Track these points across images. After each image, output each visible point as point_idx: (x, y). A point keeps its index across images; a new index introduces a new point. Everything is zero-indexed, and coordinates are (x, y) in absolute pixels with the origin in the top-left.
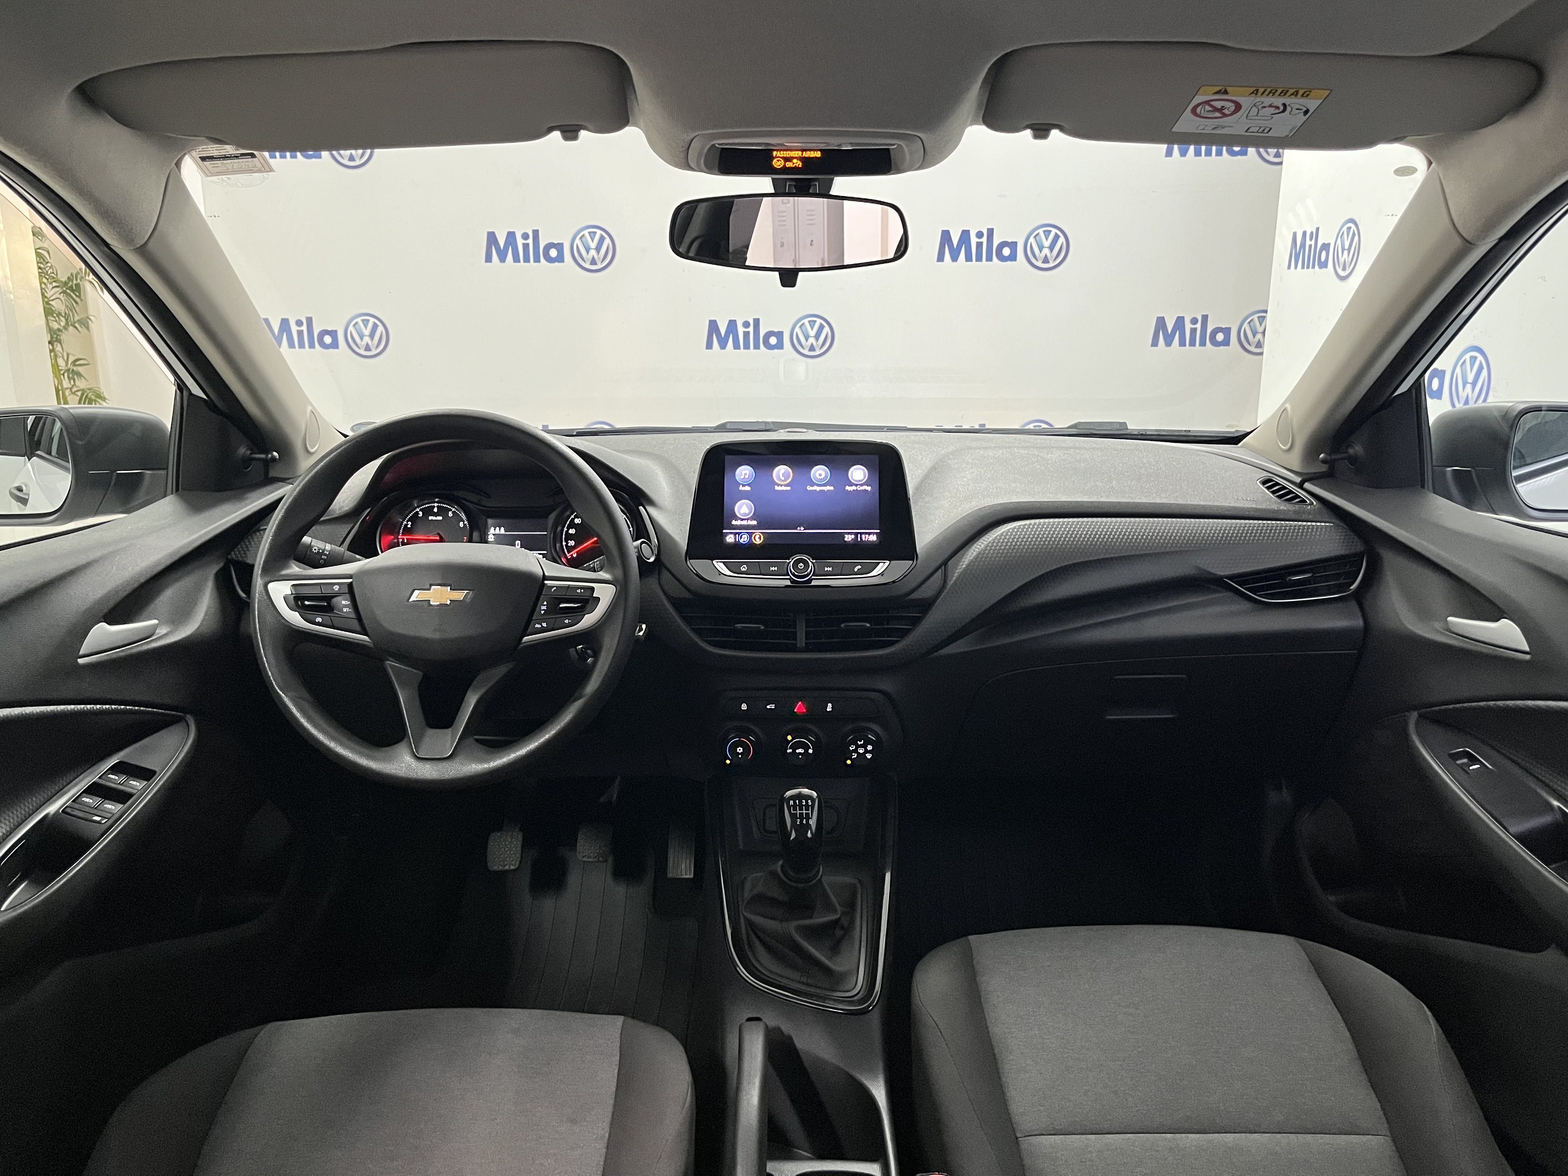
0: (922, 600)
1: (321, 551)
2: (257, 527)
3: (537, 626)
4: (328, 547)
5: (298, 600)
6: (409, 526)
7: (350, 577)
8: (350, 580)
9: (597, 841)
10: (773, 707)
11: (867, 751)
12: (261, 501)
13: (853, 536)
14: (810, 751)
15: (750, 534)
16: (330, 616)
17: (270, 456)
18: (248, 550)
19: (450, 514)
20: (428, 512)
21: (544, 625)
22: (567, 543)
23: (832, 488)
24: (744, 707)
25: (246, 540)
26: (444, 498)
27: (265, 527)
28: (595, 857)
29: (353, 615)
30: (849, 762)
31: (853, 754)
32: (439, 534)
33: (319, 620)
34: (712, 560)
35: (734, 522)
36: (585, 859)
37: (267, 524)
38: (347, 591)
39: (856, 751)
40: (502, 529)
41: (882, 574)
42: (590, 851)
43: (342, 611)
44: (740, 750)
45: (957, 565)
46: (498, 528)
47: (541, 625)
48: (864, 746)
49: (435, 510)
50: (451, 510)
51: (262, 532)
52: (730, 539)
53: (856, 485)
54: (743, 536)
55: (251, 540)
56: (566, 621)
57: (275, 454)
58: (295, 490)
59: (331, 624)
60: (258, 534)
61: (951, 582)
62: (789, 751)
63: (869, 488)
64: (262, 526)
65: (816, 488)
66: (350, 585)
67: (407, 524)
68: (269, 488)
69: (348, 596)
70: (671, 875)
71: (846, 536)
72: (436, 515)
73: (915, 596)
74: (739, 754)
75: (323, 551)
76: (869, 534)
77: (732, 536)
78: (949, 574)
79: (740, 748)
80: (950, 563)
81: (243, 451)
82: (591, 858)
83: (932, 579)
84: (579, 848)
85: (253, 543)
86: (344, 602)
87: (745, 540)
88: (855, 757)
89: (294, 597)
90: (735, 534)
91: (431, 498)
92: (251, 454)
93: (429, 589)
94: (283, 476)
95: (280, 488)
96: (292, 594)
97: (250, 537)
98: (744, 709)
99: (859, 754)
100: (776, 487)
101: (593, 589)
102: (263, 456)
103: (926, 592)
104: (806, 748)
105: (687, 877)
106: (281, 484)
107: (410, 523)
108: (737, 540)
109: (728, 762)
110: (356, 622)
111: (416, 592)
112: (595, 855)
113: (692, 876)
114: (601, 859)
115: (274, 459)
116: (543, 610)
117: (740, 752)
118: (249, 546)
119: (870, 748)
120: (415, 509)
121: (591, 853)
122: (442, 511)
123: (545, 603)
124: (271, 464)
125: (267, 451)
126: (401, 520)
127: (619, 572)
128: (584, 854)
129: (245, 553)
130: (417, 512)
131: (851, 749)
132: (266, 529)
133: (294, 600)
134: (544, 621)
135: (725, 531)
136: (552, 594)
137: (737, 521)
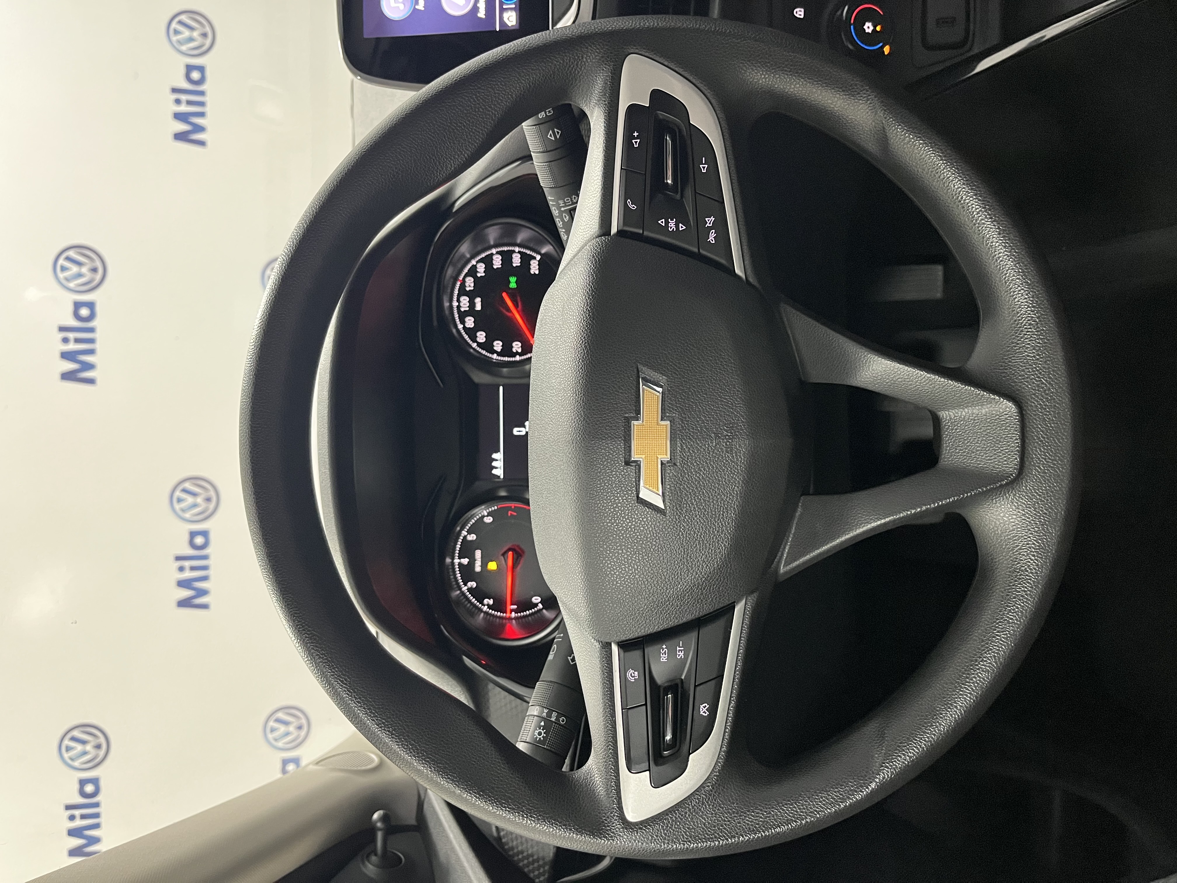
1: (542, 724)
2: (494, 843)
3: (712, 237)
4: (534, 711)
5: (661, 756)
6: (491, 602)
7: (606, 646)
8: (615, 648)
12: (451, 836)
16: (695, 686)
17: (379, 825)
18: (532, 855)
19: (472, 537)
20: (468, 573)
21: (710, 221)
22: (517, 353)
25: (516, 858)
26: (446, 550)
27: (494, 829)
29: (693, 636)
32: (503, 555)
33: (704, 710)
35: (482, 14)
37: (488, 825)
38: (636, 655)
40: (494, 456)
43: (683, 662)
44: (868, 27)
46: (494, 464)
47: (710, 228)
49: (465, 561)
50: (465, 537)
51: (502, 834)
52: (511, 19)
55: (515, 851)
56: (704, 168)
57: (376, 816)
58: (437, 784)
59: (713, 682)
60: (504, 840)
64: (491, 831)
66: (625, 646)
67: (488, 605)
68: (431, 824)
69: (649, 650)
72: (472, 563)
74: (874, 30)
75: (543, 719)
77: (506, 15)
79: (865, 27)
81: (370, 866)
85: (520, 848)
86: (664, 658)
89: (657, 764)
90: (502, 10)
91: (445, 572)
92: (376, 855)
93: (638, 464)
94: (415, 804)
95: (433, 807)
96: (649, 770)
97: (511, 853)
101: (633, 109)
102: (380, 835)
106: (426, 806)
107: (486, 601)
108: (514, 6)
109: (887, 50)
110: (707, 631)
111: (644, 494)
115: (385, 818)
116: (677, 226)
117: (872, 28)
118: (525, 854)
120: (463, 593)
122: (467, 550)
123: (662, 222)
124: (393, 823)
125: (372, 830)
126: (482, 615)
129: (538, 860)
130: (469, 590)
132: (497, 828)
133: (661, 765)
134: (700, 222)
135: (498, 29)
136: (641, 208)
137: (478, 8)
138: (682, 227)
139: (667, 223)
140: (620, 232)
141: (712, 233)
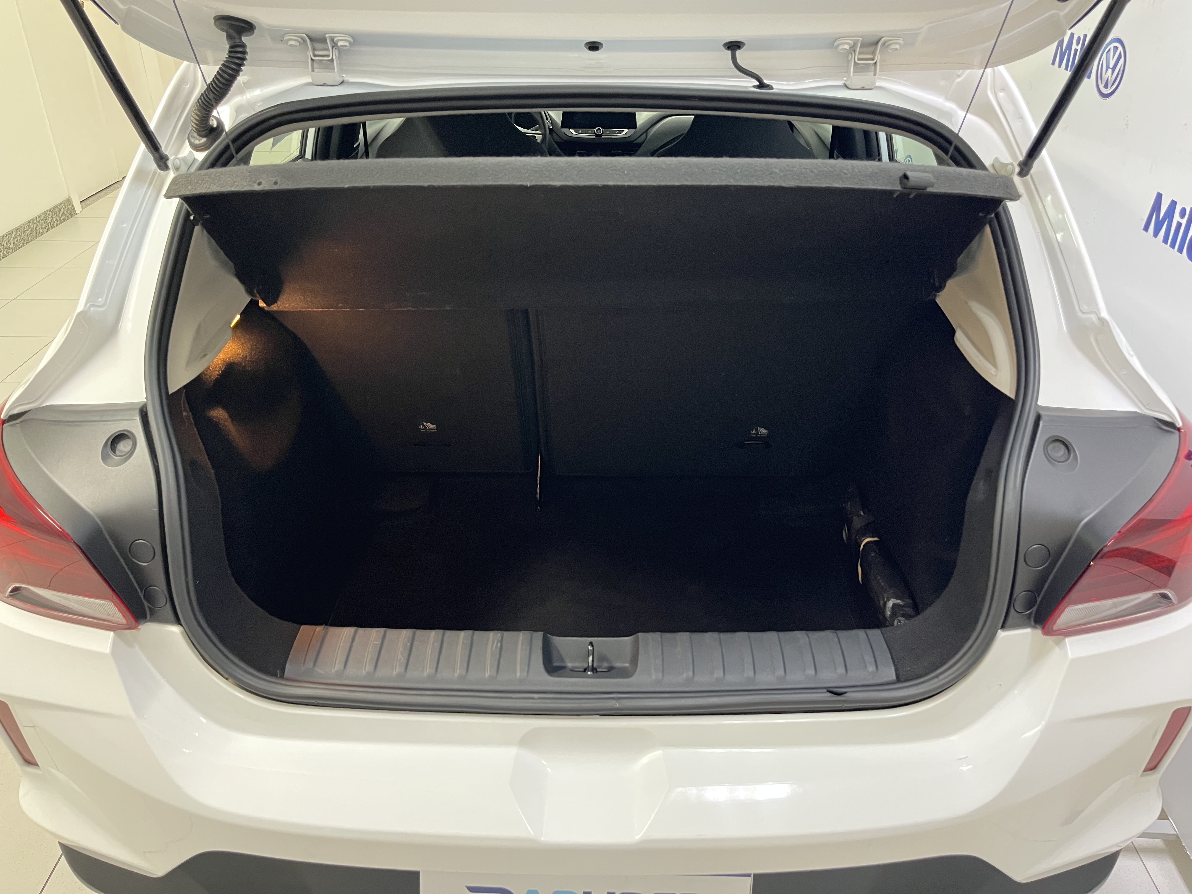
0: (639, 143)
34: (570, 129)
41: (626, 134)
45: (650, 131)
61: (648, 138)
73: (635, 142)
78: (648, 134)
80: (648, 131)
83: (642, 136)
101: (535, 136)
103: (640, 140)
127: (544, 132)
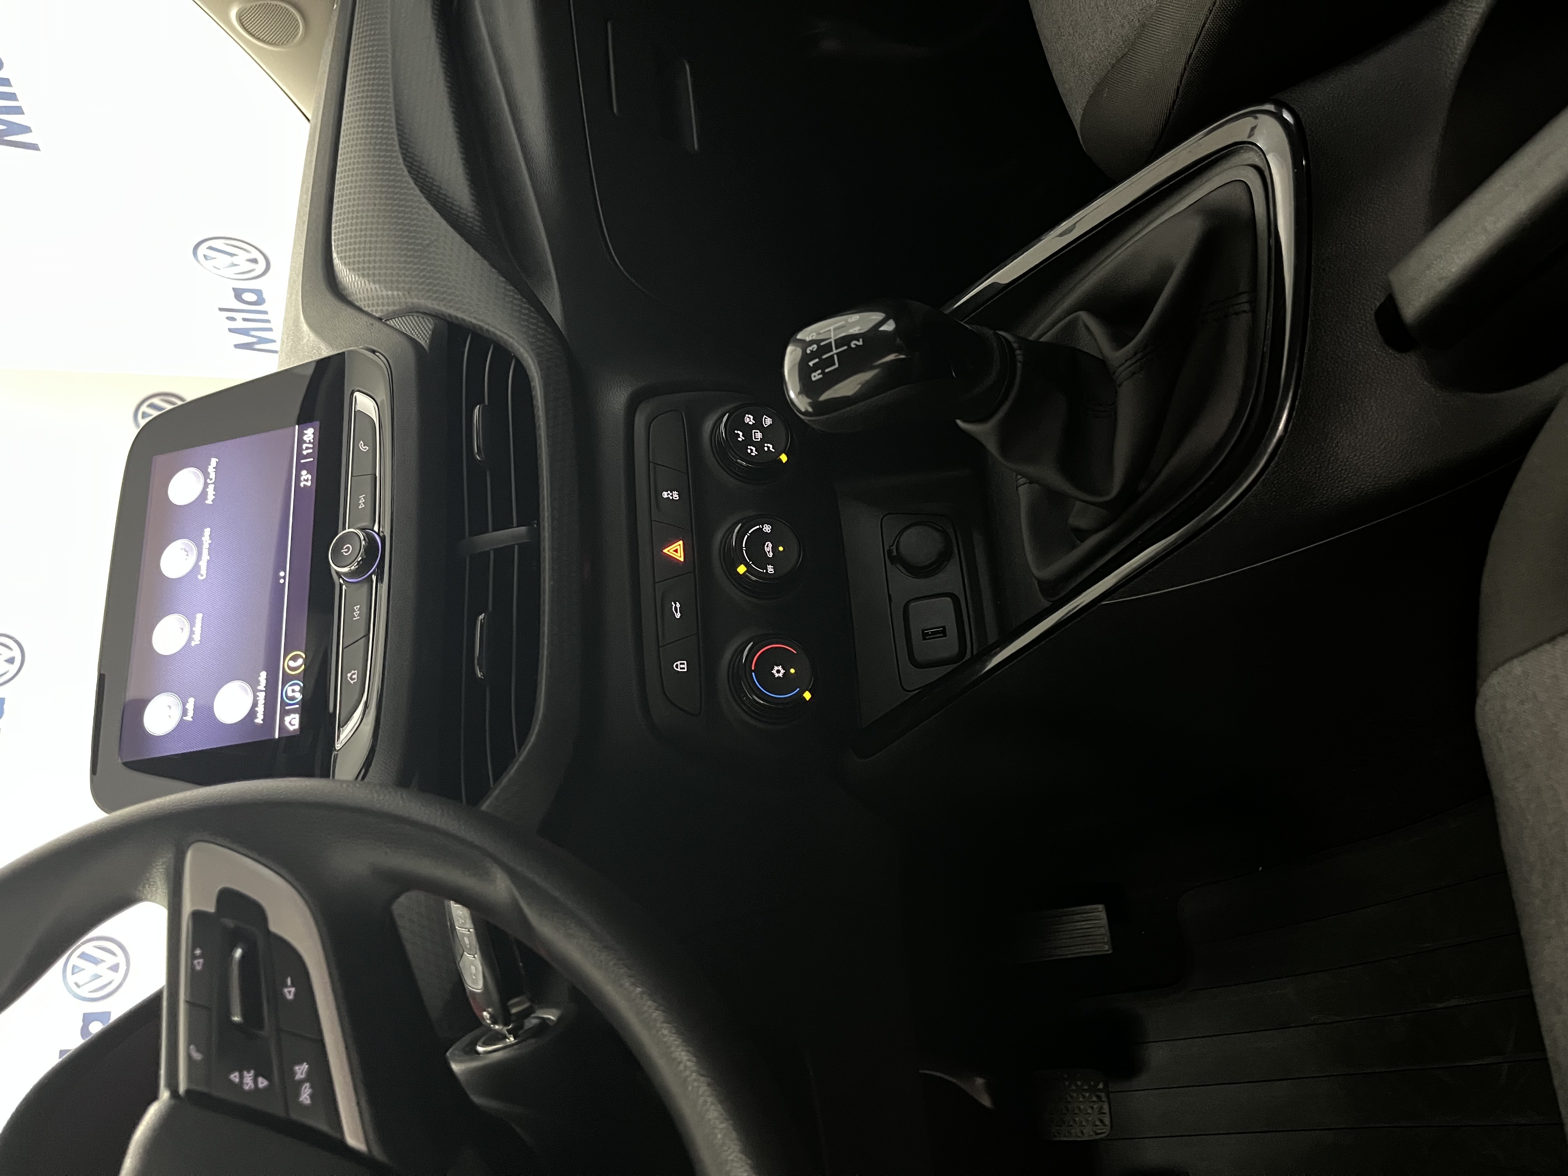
3: (305, 1096)
9: (1069, 1099)
10: (678, 605)
11: (758, 425)
13: (304, 472)
14: (767, 529)
15: (287, 678)
21: (301, 1070)
23: (207, 531)
24: (681, 666)
28: (1099, 1097)
30: (784, 458)
31: (766, 449)
35: (259, 720)
36: (1107, 1120)
39: (759, 446)
42: (1090, 1111)
44: (778, 671)
47: (302, 1082)
48: (748, 430)
52: (293, 722)
53: (206, 485)
54: (290, 694)
56: (290, 993)
62: (770, 569)
63: (214, 461)
65: (203, 564)
70: (1107, 947)
71: (302, 485)
74: (787, 672)
76: (301, 441)
77: (287, 719)
79: (774, 672)
82: (1101, 1108)
84: (1088, 1134)
87: (297, 688)
88: (771, 446)
90: (283, 713)
98: (685, 666)
99: (764, 440)
100: (193, 644)
101: (197, 916)
104: (759, 538)
105: (1103, 915)
108: (296, 706)
109: (807, 695)
112: (1094, 1099)
113: (1101, 907)
114: (1101, 1086)
116: (255, 1081)
117: (782, 671)
119: (749, 419)
121: (1092, 1108)
123: (235, 1077)
128: (1098, 1123)
131: (754, 453)
134: (287, 1073)
135: (277, 736)
136: (207, 1059)
137: (257, 712)
138: (263, 1083)
139: (241, 1077)
140: (188, 1092)
141: (306, 1087)
